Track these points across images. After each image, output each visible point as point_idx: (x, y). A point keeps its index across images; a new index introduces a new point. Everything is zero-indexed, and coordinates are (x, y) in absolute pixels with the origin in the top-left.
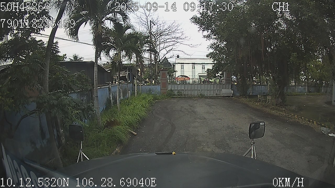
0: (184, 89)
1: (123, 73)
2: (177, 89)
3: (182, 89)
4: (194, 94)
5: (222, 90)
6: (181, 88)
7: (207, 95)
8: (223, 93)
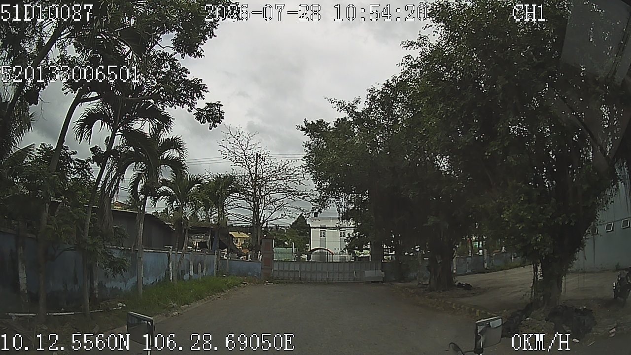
0: (300, 270)
1: (202, 237)
2: (288, 269)
3: (296, 270)
4: (316, 278)
5: (366, 271)
6: (294, 269)
7: (338, 280)
8: (366, 276)
